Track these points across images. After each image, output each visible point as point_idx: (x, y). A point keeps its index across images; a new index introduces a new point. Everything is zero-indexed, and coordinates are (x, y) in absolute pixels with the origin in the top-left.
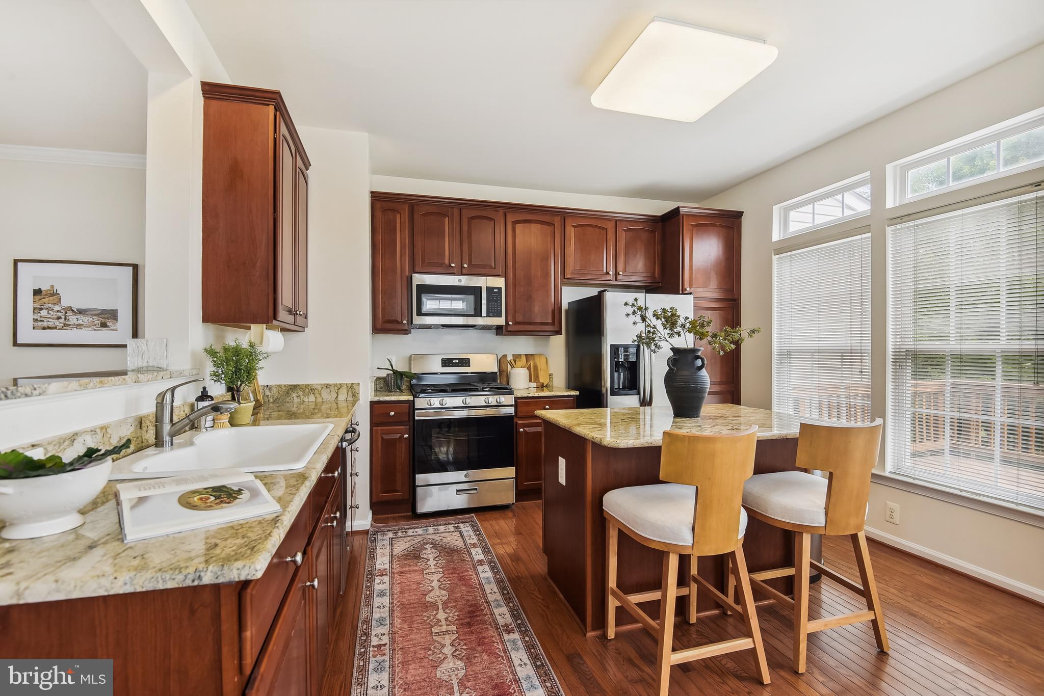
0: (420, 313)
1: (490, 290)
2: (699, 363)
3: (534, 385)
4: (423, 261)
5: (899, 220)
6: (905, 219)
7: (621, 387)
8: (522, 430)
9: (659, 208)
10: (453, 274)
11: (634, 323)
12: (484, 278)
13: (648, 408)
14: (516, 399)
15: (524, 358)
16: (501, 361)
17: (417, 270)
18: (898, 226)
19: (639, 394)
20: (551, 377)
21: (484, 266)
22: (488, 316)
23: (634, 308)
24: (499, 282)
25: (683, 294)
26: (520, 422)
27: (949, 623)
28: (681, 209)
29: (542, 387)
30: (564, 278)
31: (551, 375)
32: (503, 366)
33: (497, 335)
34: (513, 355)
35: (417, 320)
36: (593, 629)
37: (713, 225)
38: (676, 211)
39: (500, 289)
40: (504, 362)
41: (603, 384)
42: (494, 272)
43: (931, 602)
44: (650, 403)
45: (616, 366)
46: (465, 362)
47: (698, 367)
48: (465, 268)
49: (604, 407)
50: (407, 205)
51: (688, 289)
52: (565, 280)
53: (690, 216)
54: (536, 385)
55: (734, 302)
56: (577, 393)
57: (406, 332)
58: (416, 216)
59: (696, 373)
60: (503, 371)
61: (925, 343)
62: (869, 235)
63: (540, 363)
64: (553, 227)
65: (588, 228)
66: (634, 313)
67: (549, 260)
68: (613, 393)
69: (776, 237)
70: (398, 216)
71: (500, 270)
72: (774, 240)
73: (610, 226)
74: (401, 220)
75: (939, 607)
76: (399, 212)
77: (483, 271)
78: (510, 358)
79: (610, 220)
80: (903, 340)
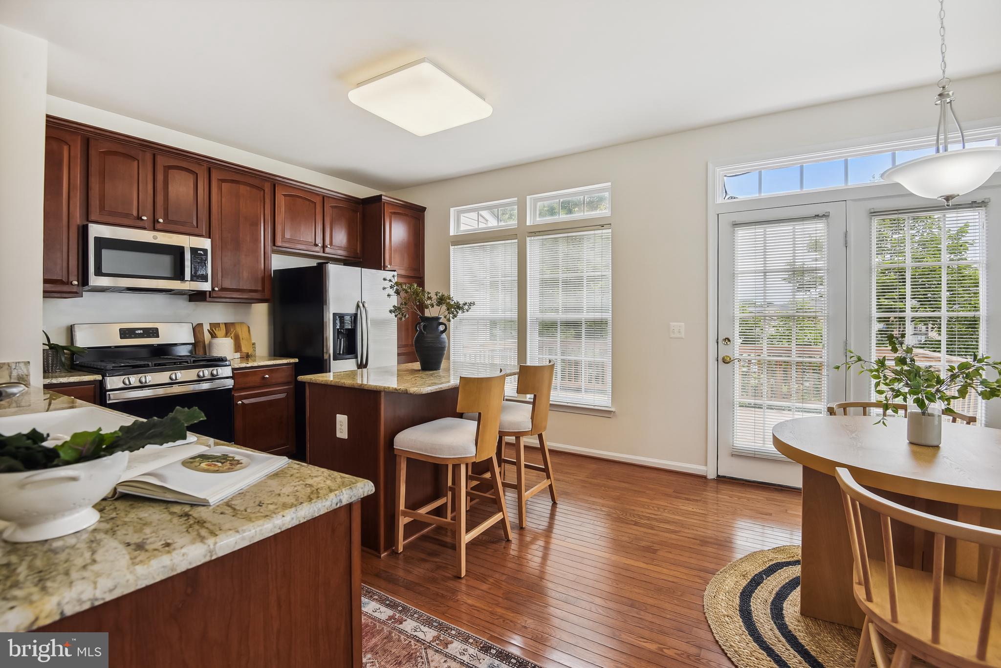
0: (99, 272)
1: (194, 251)
2: (441, 328)
3: (238, 355)
4: (102, 208)
5: (533, 234)
6: (537, 234)
7: (341, 352)
8: (240, 402)
9: (363, 192)
10: (144, 228)
11: (389, 295)
12: (187, 237)
13: (365, 370)
14: (233, 369)
15: (223, 327)
16: (197, 329)
17: (92, 218)
18: (532, 238)
19: (356, 357)
20: (253, 346)
21: (183, 224)
22: (192, 280)
23: (391, 283)
24: (205, 243)
25: (384, 270)
26: (236, 395)
27: (575, 479)
28: (383, 197)
29: (247, 357)
30: (274, 245)
31: (254, 344)
32: (199, 335)
33: (190, 301)
34: (210, 324)
35: (95, 281)
36: (385, 551)
37: (406, 215)
38: (378, 198)
39: (205, 251)
40: (199, 331)
41: (325, 351)
42: (196, 231)
43: (562, 471)
44: (365, 366)
45: (338, 333)
46: (154, 333)
47: (441, 331)
48: (160, 222)
49: (327, 372)
50: (80, 136)
51: (389, 266)
52: (275, 248)
53: (390, 203)
54: (241, 356)
55: (420, 280)
56: (297, 360)
57: (76, 294)
58: (93, 153)
59: (440, 336)
60: (199, 342)
61: (547, 314)
62: (516, 241)
63: (242, 332)
64: (262, 192)
65: (298, 199)
66: (391, 287)
67: (259, 226)
68: (335, 358)
69: (452, 233)
70: (66, 148)
71: (204, 229)
72: (451, 235)
73: (318, 200)
74: (72, 153)
75: (566, 473)
76: (67, 143)
77: (182, 229)
78: (206, 327)
79: (318, 195)
80: (534, 312)
